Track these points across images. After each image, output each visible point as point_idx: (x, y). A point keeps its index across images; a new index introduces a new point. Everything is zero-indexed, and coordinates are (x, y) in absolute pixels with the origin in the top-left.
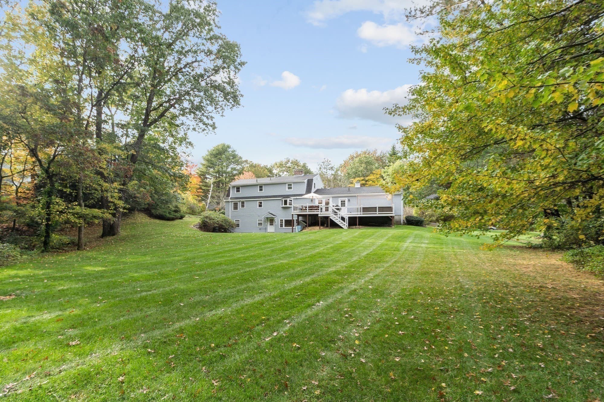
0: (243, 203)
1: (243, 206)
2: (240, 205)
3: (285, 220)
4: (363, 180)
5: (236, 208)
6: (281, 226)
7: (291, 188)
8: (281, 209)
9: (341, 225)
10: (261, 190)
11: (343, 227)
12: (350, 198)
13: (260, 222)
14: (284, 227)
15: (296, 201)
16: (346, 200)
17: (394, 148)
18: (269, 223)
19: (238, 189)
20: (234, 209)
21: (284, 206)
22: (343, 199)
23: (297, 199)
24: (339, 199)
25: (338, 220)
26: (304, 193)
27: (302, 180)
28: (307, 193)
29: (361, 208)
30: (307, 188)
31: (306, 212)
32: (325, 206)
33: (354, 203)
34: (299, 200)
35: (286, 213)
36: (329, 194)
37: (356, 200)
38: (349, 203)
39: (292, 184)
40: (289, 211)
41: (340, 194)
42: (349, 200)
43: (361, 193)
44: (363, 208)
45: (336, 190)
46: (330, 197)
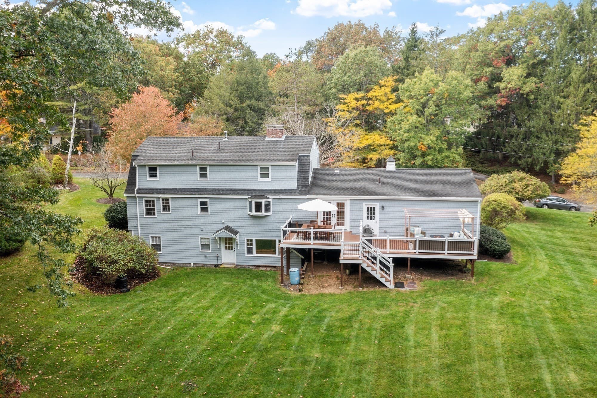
0: (166, 201)
1: (166, 208)
2: (158, 206)
3: (257, 241)
4: (363, 98)
5: (150, 210)
6: (250, 251)
7: (267, 176)
8: (249, 218)
9: (383, 280)
10: (204, 175)
11: (387, 284)
12: (385, 204)
13: (205, 242)
14: (255, 254)
15: (278, 203)
16: (377, 206)
17: (413, 32)
18: (223, 246)
19: (153, 172)
20: (147, 213)
21: (254, 213)
22: (371, 204)
23: (280, 199)
24: (364, 203)
25: (376, 270)
26: (295, 187)
27: (290, 162)
28: (300, 187)
29: (416, 241)
30: (299, 177)
31: (310, 244)
32: (336, 216)
33: (392, 213)
34: (285, 201)
35: (260, 226)
36: (344, 194)
37: (396, 208)
38: (383, 212)
39: (270, 168)
40: (264, 223)
41: (368, 195)
42: (383, 208)
43: (406, 195)
44: (419, 241)
45: (353, 178)
46: (346, 200)
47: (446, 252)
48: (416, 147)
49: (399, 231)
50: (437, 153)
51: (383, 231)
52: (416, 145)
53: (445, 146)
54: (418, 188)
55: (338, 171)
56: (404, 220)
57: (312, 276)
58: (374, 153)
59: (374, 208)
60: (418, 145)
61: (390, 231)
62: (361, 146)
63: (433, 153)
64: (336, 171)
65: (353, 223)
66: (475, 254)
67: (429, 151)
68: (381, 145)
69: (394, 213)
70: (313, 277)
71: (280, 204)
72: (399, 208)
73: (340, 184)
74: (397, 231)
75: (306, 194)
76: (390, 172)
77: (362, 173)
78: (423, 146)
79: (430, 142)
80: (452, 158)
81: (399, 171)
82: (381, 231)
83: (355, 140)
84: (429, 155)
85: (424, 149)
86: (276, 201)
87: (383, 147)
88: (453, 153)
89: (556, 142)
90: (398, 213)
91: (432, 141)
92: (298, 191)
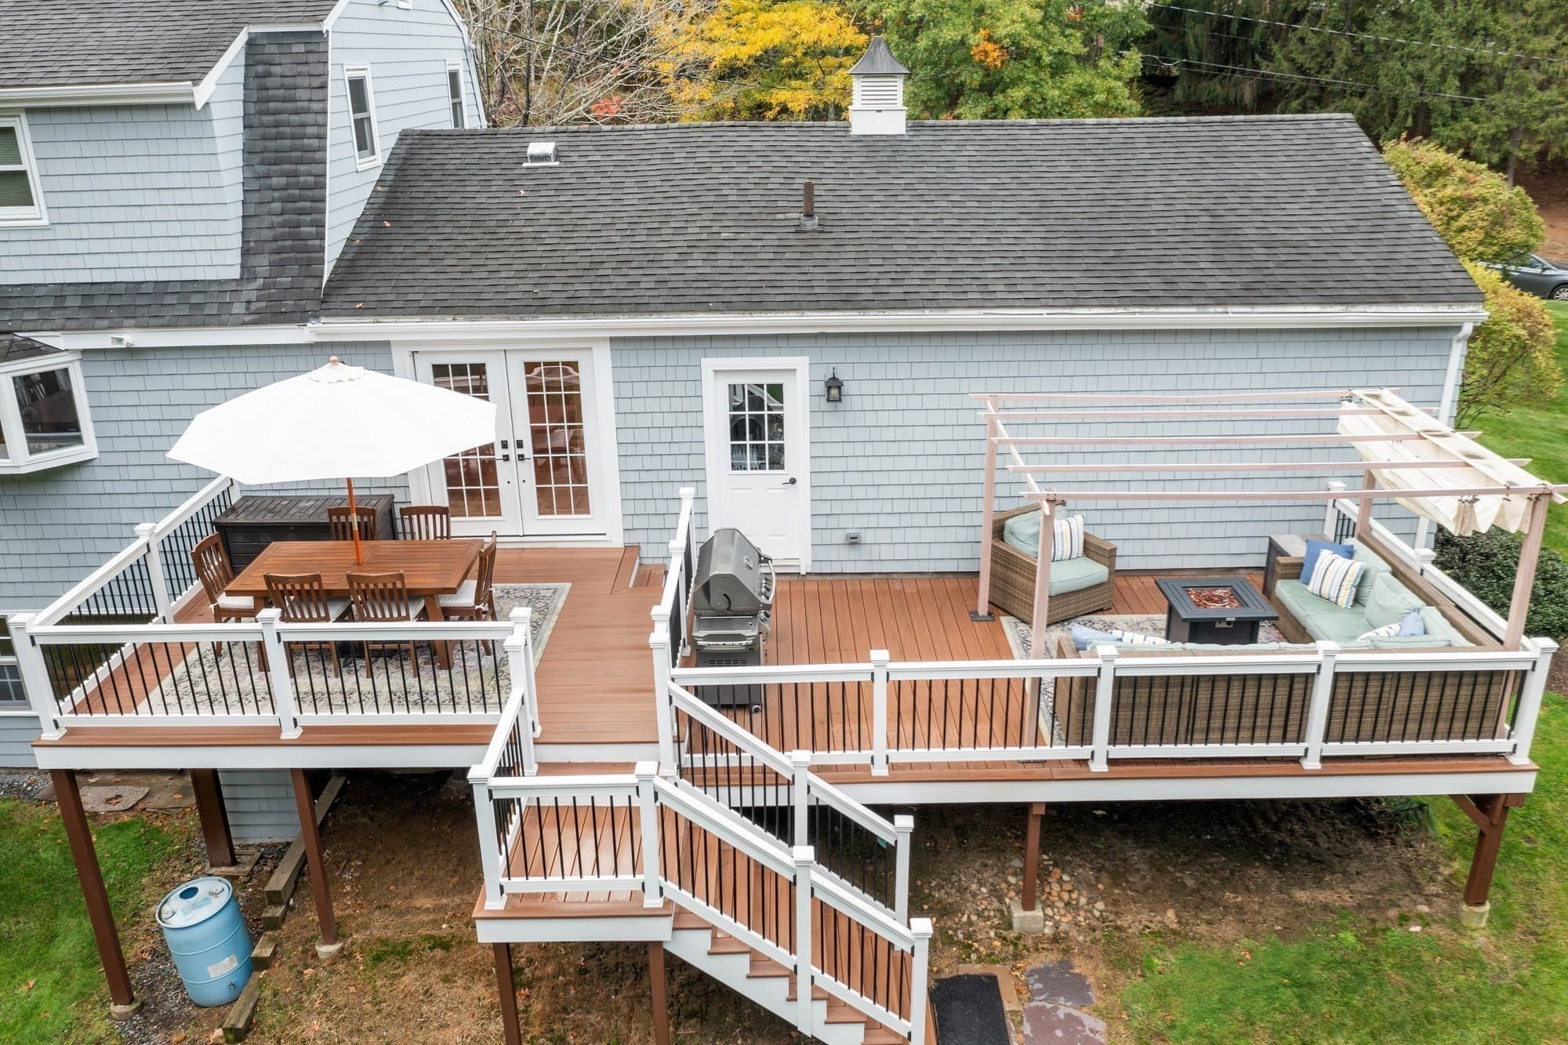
7: (13, 188)
12: (850, 365)
15: (125, 382)
16: (798, 379)
22: (757, 368)
23: (132, 352)
24: (710, 364)
25: (792, 975)
26: (226, 265)
27: (154, 77)
28: (262, 262)
29: (1089, 685)
30: (255, 189)
31: (269, 737)
32: (528, 450)
33: (896, 418)
34: (169, 367)
35: (33, 533)
36: (571, 307)
37: (922, 386)
38: (831, 419)
39: (24, 131)
40: (58, 516)
41: (728, 307)
42: (834, 388)
43: (988, 301)
44: (1119, 682)
45: (642, 185)
46: (587, 344)
47: (1314, 745)
48: (961, 53)
49: (940, 535)
50: (1045, 75)
51: (840, 537)
52: (963, 42)
53: (1075, 45)
54: (1063, 244)
55: (546, 147)
56: (982, 477)
57: (325, 950)
58: (793, 83)
59: (776, 391)
60: (973, 39)
61: (883, 536)
62: (744, 53)
63: (1030, 77)
64: (536, 148)
65: (644, 491)
66: (1521, 759)
67: (1012, 70)
68: (824, 54)
69: (910, 418)
70: (335, 959)
71: (137, 383)
72: (943, 386)
73: (552, 235)
74: (928, 535)
75: (300, 317)
76: (872, 144)
77: (703, 155)
78: (990, 47)
79: (1019, 27)
80: (1100, 97)
81: (926, 136)
82: (827, 537)
83: (717, 32)
84: (1015, 82)
85: (994, 55)
86: (106, 367)
87: (830, 60)
88: (1105, 76)
89: (1468, 32)
90: (936, 418)
91: (1029, 25)
92: (250, 291)
